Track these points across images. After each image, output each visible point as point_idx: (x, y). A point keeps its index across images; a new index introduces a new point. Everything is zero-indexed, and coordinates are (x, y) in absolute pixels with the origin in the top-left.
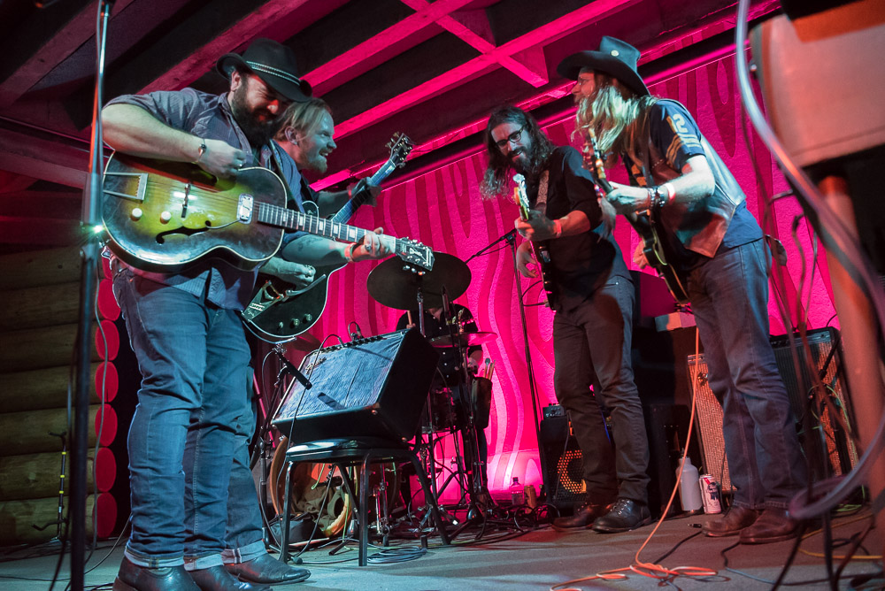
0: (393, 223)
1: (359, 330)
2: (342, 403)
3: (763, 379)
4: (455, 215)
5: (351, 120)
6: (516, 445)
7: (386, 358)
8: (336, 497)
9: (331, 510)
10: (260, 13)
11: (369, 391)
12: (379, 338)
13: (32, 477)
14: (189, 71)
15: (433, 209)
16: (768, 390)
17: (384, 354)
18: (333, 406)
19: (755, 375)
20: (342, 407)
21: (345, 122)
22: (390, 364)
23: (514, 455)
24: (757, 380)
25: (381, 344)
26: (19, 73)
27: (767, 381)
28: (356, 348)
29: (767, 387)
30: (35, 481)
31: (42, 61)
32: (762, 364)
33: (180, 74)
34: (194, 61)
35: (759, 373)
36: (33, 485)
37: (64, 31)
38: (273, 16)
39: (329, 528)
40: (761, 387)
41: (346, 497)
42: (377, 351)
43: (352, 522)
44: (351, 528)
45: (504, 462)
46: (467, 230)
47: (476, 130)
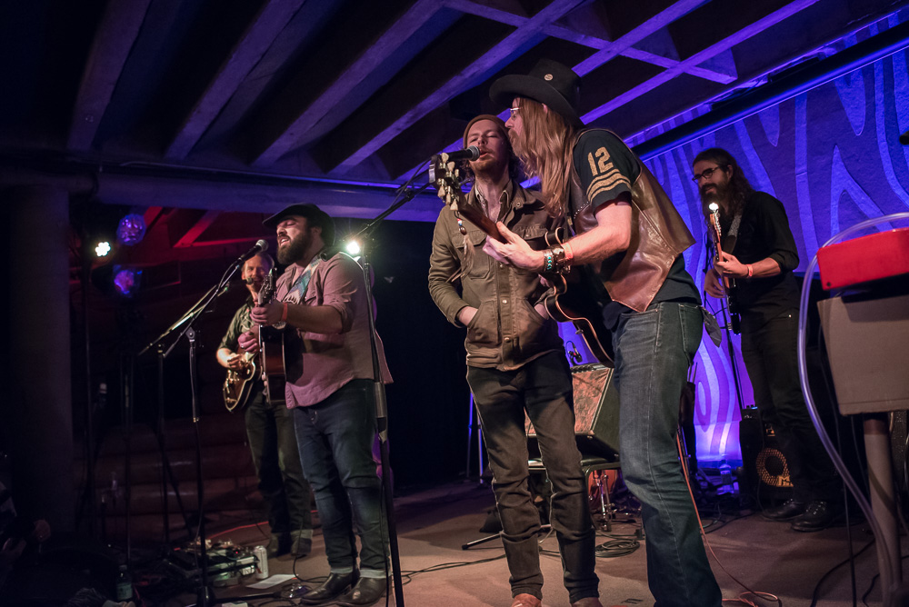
3: (660, 481)
7: (597, 389)
10: (462, 75)
11: (585, 418)
14: (408, 122)
16: (663, 496)
17: (595, 385)
19: (649, 476)
22: (600, 395)
24: (651, 482)
26: (276, 144)
27: (664, 484)
29: (663, 492)
31: (292, 134)
32: (658, 463)
33: (402, 125)
35: (655, 473)
37: (306, 113)
38: (472, 75)
40: (655, 491)
42: (588, 381)
45: (719, 431)
47: (673, 126)
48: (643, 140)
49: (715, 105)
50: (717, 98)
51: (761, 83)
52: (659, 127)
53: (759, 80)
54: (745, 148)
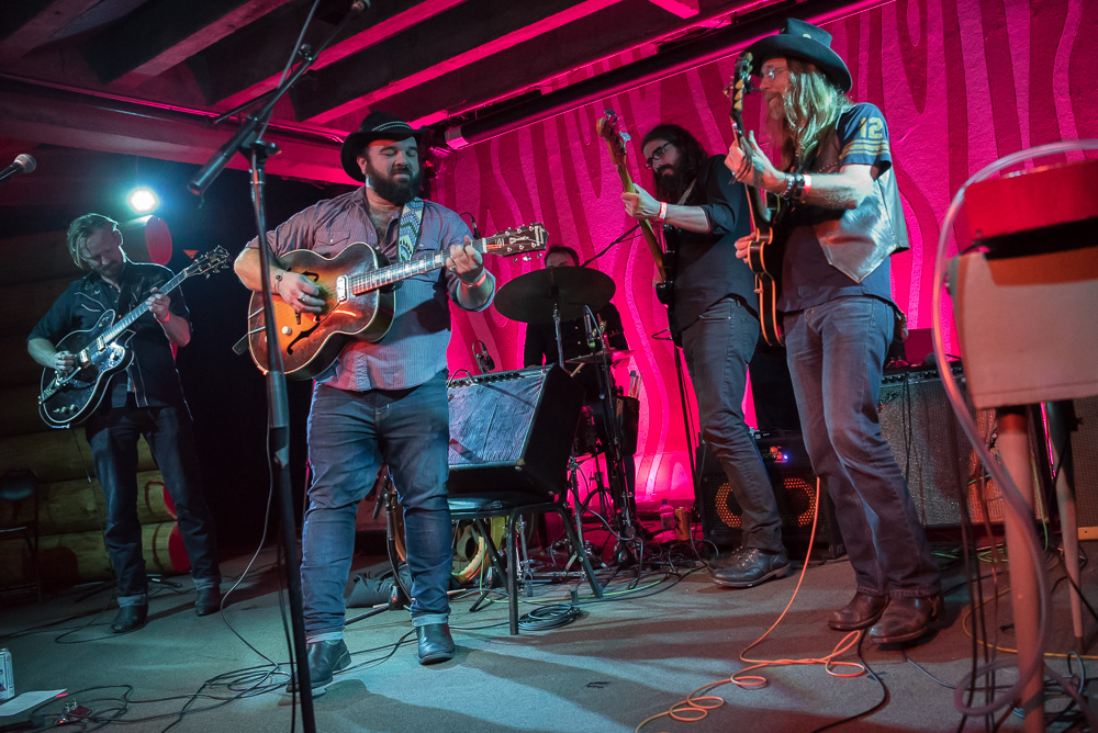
0: (503, 175)
1: (485, 349)
2: (479, 454)
4: (581, 168)
5: (451, 59)
6: (661, 447)
7: (527, 403)
8: (466, 537)
9: (462, 551)
11: (511, 442)
12: (516, 376)
13: (91, 507)
14: (247, 17)
15: (554, 160)
17: (524, 397)
18: (469, 458)
20: (480, 460)
21: (444, 63)
22: (532, 412)
23: (658, 458)
25: (518, 384)
26: (29, 27)
28: (489, 386)
30: (95, 512)
31: (58, 13)
33: (236, 20)
34: (255, 7)
36: (92, 516)
39: (462, 573)
41: (481, 541)
42: (514, 392)
43: (490, 570)
44: (489, 575)
45: (647, 463)
46: (597, 188)
47: (607, 69)
48: (565, 85)
49: (664, 47)
50: (668, 37)
51: (725, 23)
52: (588, 69)
53: (722, 20)
54: (699, 105)
